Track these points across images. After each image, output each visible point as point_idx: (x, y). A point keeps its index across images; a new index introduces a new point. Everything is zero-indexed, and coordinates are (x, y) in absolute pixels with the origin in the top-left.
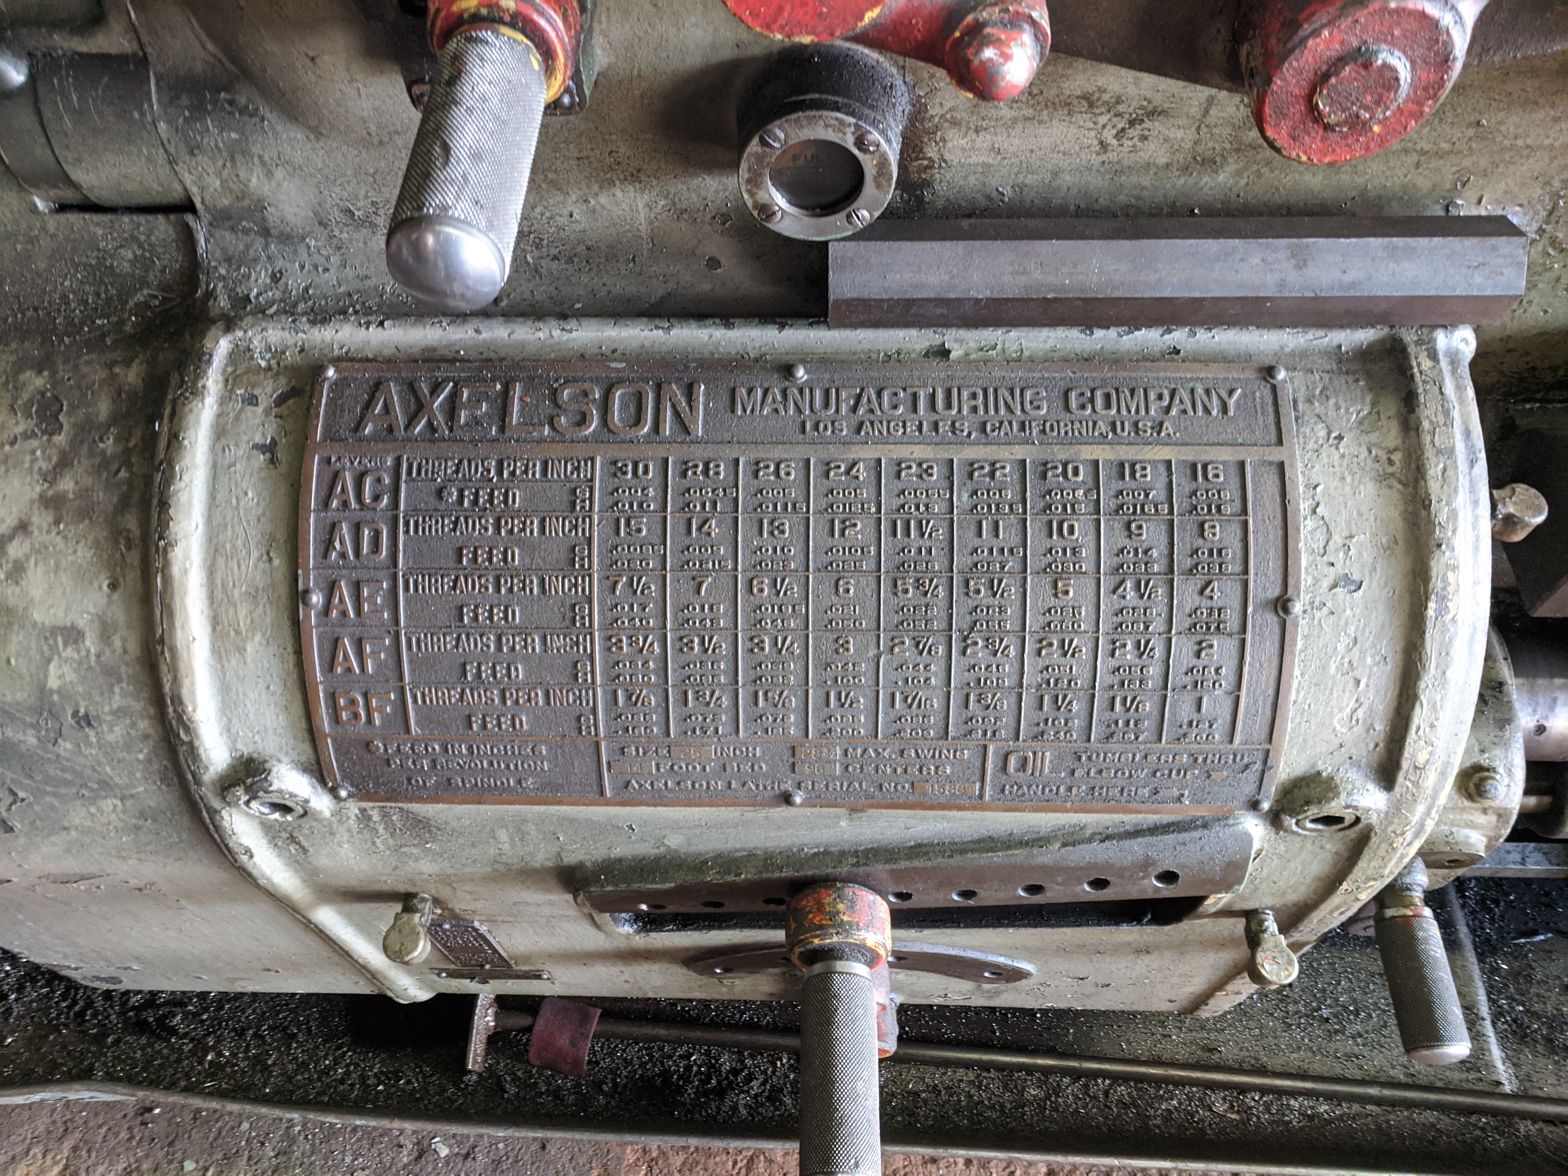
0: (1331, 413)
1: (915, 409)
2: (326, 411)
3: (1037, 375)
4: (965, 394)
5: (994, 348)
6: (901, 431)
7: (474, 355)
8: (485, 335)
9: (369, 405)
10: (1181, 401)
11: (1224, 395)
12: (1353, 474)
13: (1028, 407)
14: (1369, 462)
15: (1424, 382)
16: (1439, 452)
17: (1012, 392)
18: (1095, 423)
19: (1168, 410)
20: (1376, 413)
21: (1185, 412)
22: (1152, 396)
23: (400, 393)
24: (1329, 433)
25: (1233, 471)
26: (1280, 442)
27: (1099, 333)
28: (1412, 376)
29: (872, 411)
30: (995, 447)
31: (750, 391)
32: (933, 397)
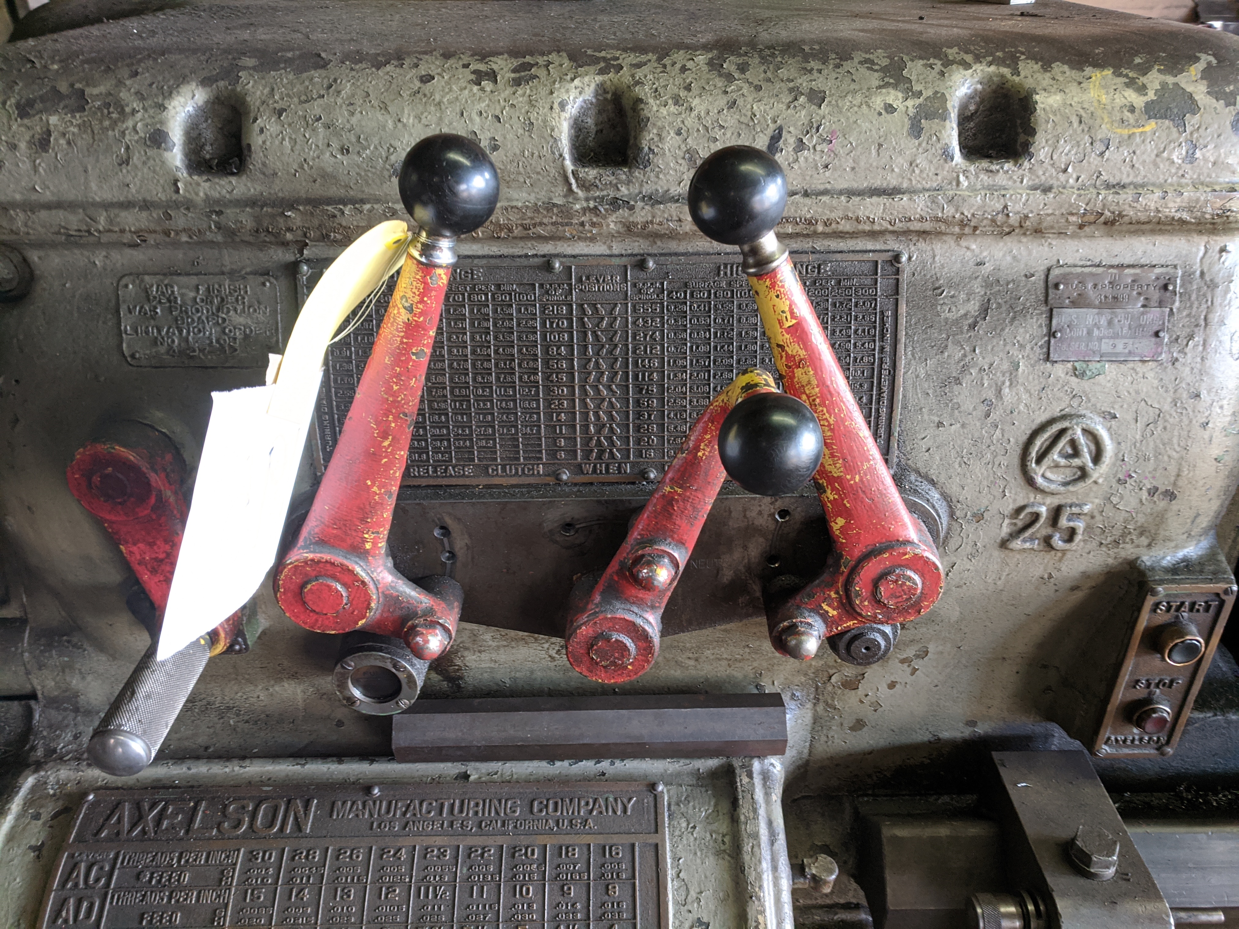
0: (690, 811)
1: (441, 813)
2: (81, 823)
3: (516, 790)
4: (472, 804)
5: (496, 774)
6: (431, 827)
7: (184, 783)
8: (194, 771)
9: (109, 817)
10: (600, 806)
11: (625, 801)
12: (701, 850)
13: (508, 811)
14: (711, 843)
15: (743, 791)
16: (749, 836)
17: (500, 802)
18: (547, 821)
19: (591, 811)
20: (716, 811)
21: (601, 813)
22: (583, 803)
23: (130, 809)
24: (688, 825)
25: (628, 850)
26: (656, 831)
27: (558, 764)
28: (736, 788)
29: (415, 815)
30: (486, 837)
31: (344, 803)
32: (452, 806)
